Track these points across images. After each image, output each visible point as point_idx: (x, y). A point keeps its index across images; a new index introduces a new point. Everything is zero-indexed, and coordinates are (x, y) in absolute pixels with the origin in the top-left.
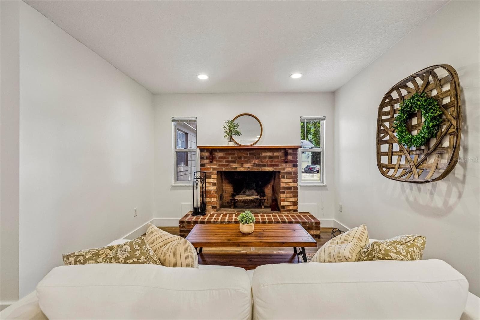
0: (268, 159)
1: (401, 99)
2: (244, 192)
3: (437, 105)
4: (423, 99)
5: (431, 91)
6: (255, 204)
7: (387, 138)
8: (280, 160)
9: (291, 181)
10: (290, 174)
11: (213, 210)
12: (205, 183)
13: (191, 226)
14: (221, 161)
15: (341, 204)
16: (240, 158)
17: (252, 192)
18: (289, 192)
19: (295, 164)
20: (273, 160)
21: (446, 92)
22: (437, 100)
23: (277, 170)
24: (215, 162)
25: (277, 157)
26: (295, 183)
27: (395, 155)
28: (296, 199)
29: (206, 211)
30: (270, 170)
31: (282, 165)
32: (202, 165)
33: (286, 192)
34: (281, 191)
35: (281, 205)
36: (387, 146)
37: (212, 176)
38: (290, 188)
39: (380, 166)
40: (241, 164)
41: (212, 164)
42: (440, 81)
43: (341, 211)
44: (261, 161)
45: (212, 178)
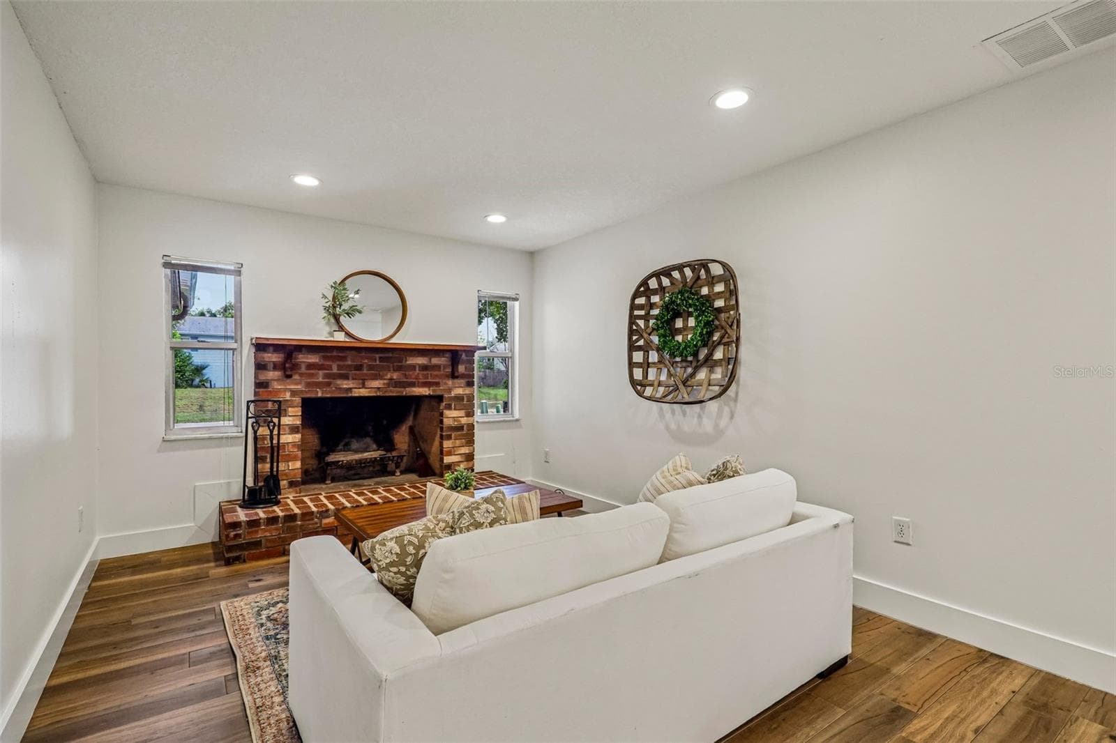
0: (419, 370)
1: (661, 290)
2: (347, 444)
3: (710, 307)
4: (696, 297)
5: (701, 287)
6: (371, 469)
7: (641, 343)
8: (442, 372)
9: (462, 413)
10: (460, 400)
11: (291, 490)
12: (276, 428)
13: (260, 532)
14: (312, 375)
15: (547, 450)
16: (359, 368)
17: (365, 444)
18: (459, 435)
19: (470, 380)
20: (429, 373)
21: (719, 293)
22: (707, 301)
23: (439, 393)
24: (296, 377)
25: (437, 367)
26: (470, 418)
27: (652, 367)
28: (471, 448)
29: (280, 494)
30: (424, 393)
31: (446, 384)
32: (260, 385)
33: (453, 436)
34: (444, 434)
35: (445, 461)
36: (641, 353)
37: (290, 409)
38: (460, 428)
39: (634, 383)
40: (361, 381)
41: (288, 381)
42: (713, 277)
43: (548, 462)
44: (406, 375)
45: (290, 414)
